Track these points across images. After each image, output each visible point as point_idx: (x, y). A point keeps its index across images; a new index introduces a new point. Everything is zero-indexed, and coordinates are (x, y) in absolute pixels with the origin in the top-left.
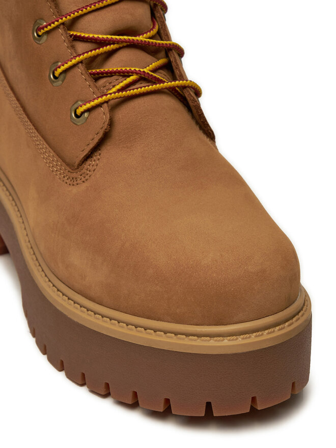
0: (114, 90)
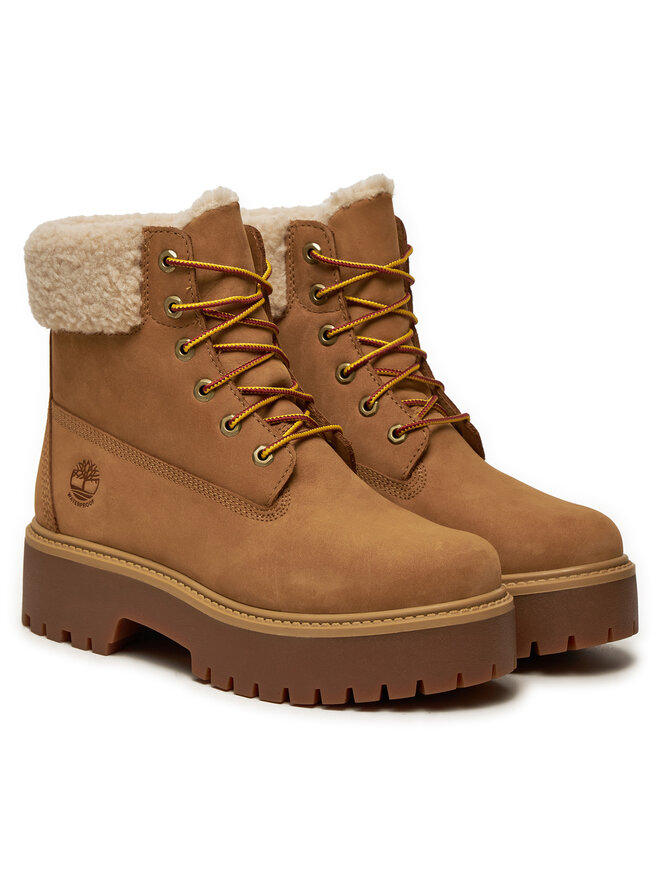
0: (286, 434)
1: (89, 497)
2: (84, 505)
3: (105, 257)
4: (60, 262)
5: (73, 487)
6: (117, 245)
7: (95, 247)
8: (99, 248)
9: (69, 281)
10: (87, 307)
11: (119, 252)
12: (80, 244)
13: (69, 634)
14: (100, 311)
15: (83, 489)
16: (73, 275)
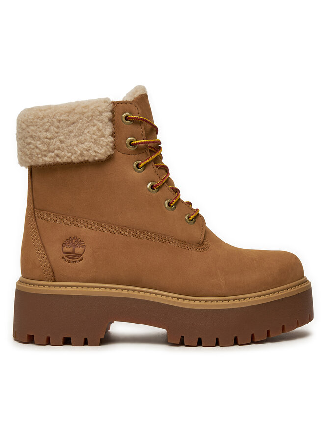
1: (80, 256)
2: (76, 262)
3: (92, 116)
4: (60, 121)
5: (65, 253)
6: (100, 109)
7: (85, 111)
8: (88, 112)
9: (67, 131)
10: (80, 145)
11: (101, 113)
12: (74, 110)
13: (69, 339)
14: (90, 147)
15: (73, 252)
16: (71, 128)
